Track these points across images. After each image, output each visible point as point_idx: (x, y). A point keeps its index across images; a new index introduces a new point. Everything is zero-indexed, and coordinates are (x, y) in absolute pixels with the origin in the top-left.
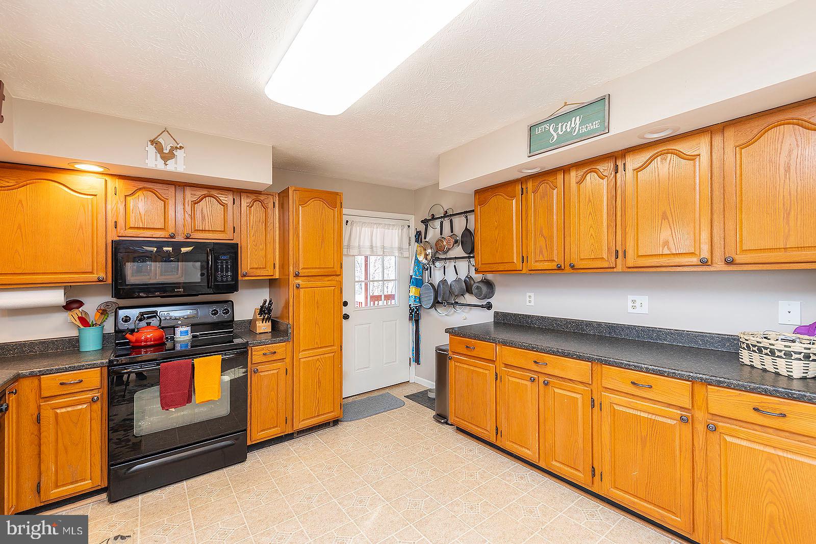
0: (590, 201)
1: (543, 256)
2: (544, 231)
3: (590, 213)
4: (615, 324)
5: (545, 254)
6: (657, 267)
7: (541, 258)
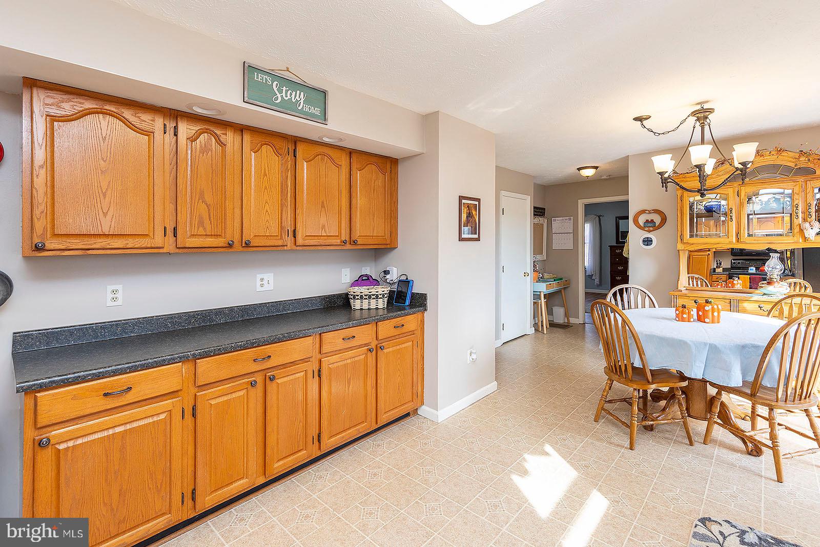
0: (265, 175)
1: (205, 229)
2: (206, 197)
3: (266, 188)
4: (247, 305)
5: (208, 227)
6: (316, 246)
7: (201, 231)
